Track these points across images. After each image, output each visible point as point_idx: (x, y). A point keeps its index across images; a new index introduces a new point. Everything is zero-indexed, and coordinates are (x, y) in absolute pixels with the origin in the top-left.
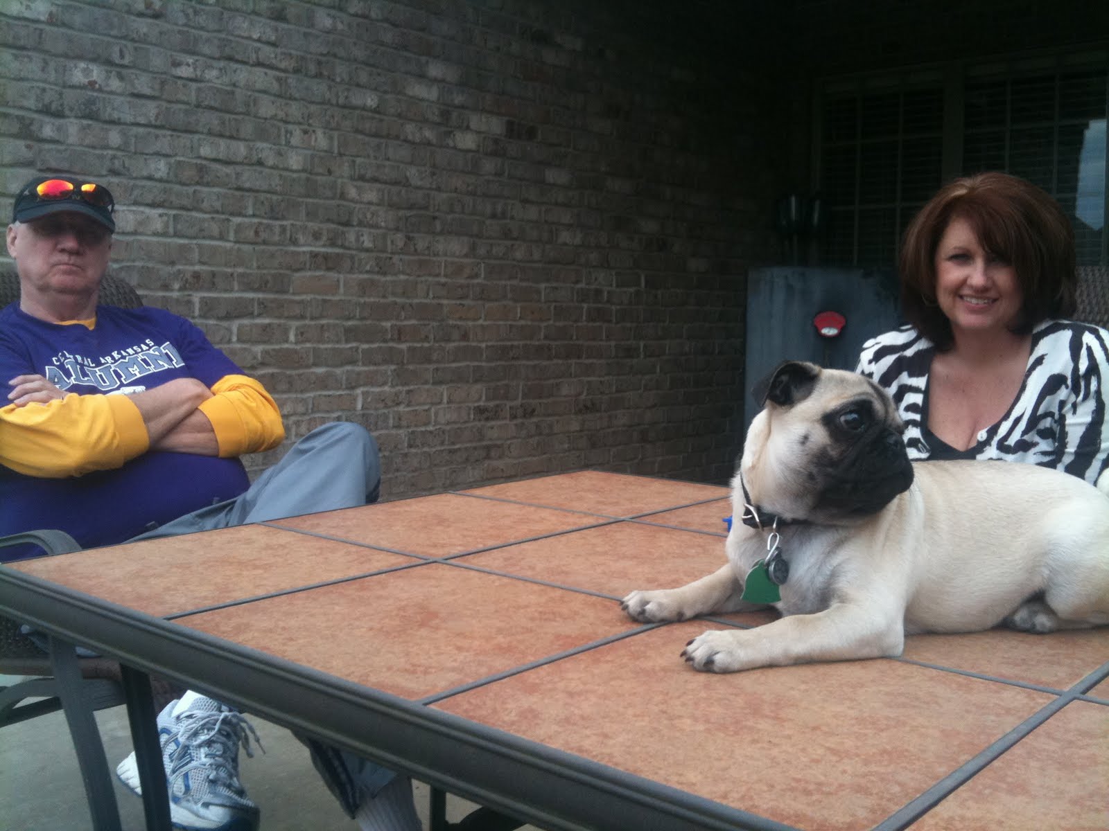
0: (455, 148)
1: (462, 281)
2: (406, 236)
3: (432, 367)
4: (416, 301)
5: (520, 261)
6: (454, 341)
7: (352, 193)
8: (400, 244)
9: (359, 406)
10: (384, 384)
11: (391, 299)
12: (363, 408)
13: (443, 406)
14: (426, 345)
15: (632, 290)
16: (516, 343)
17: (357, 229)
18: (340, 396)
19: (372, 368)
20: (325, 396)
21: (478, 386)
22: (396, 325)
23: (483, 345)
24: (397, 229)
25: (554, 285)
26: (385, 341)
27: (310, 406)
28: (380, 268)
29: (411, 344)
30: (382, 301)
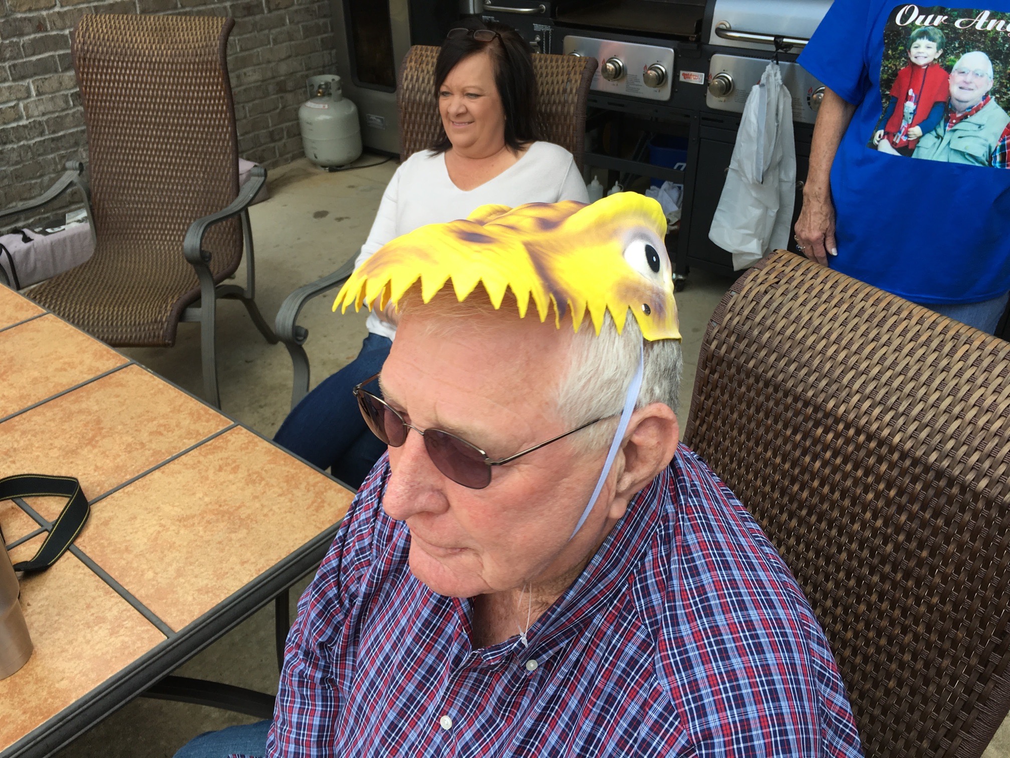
3: (7, 64)
6: (29, 34)
13: (32, 99)
21: (68, 74)
23: (67, 32)
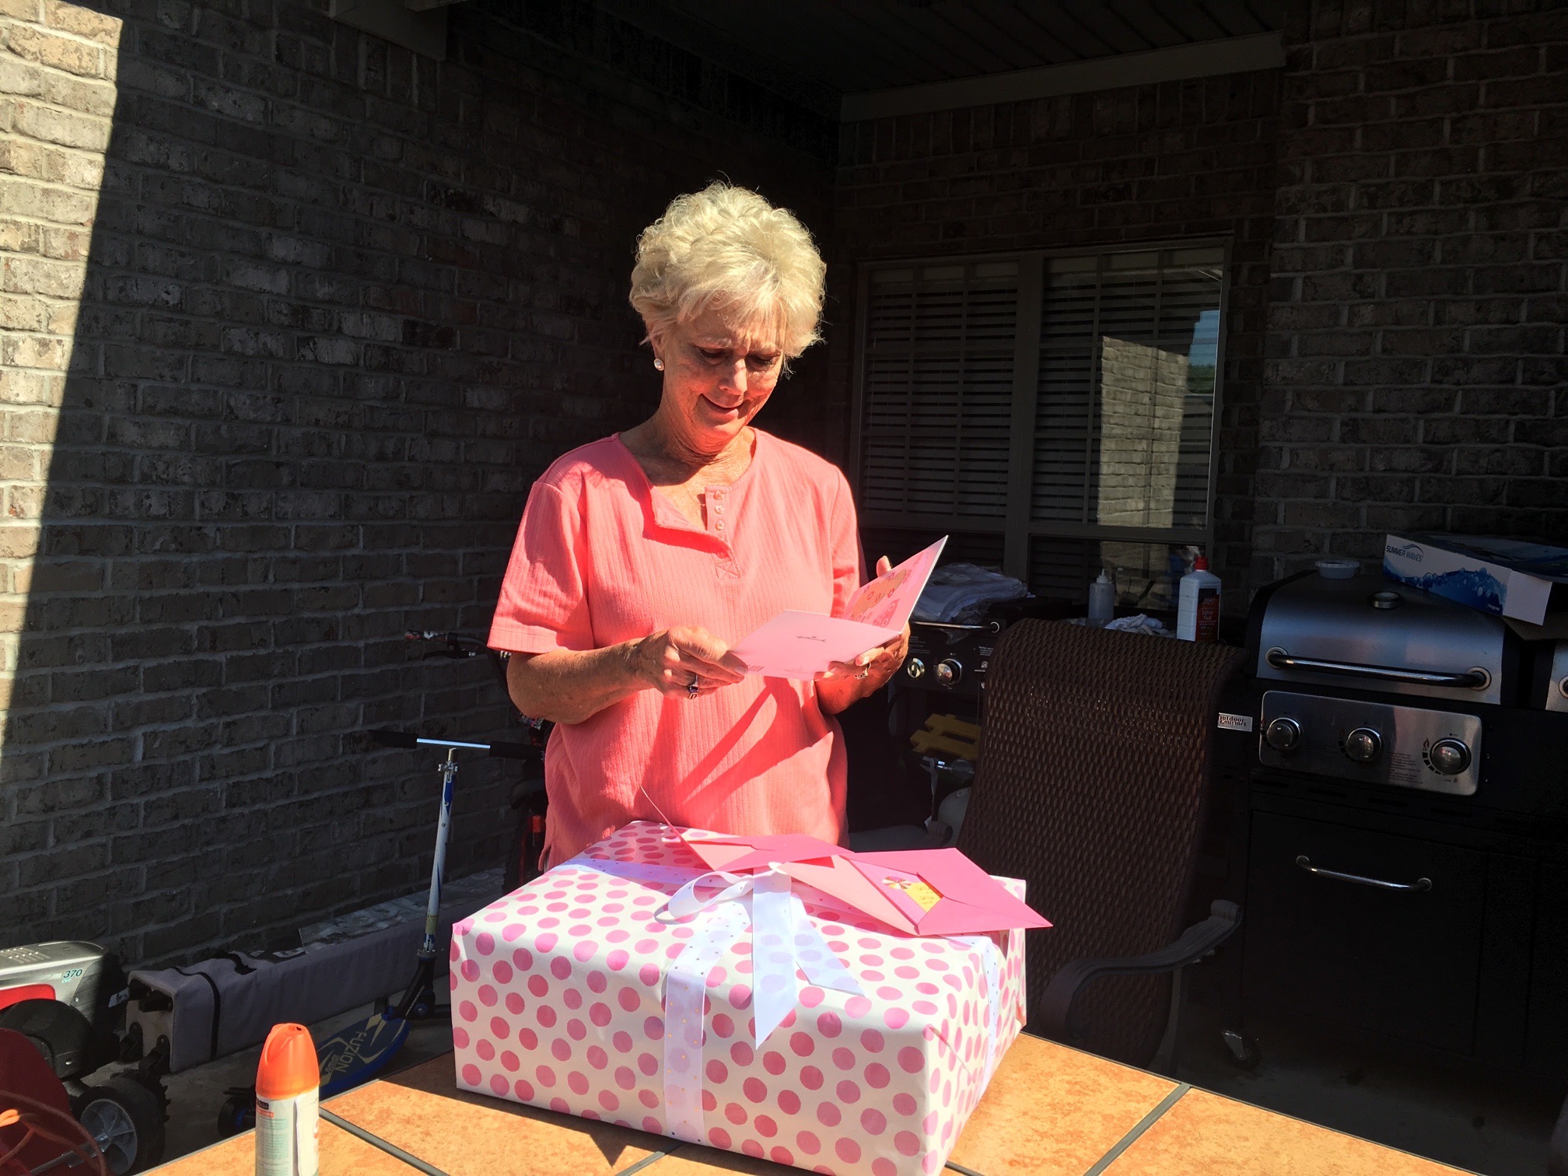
0: (315, 362)
1: (328, 554)
2: (227, 494)
4: (243, 588)
5: (424, 520)
6: (311, 642)
7: (130, 433)
8: (217, 506)
9: (139, 754)
10: (187, 716)
11: (200, 589)
12: (143, 758)
13: (290, 739)
14: (262, 652)
17: (140, 487)
18: (105, 743)
19: (163, 695)
20: (74, 747)
21: (351, 705)
22: (206, 628)
23: (361, 644)
24: (212, 485)
26: (188, 652)
27: (47, 765)
28: (181, 544)
29: (235, 653)
30: (183, 592)
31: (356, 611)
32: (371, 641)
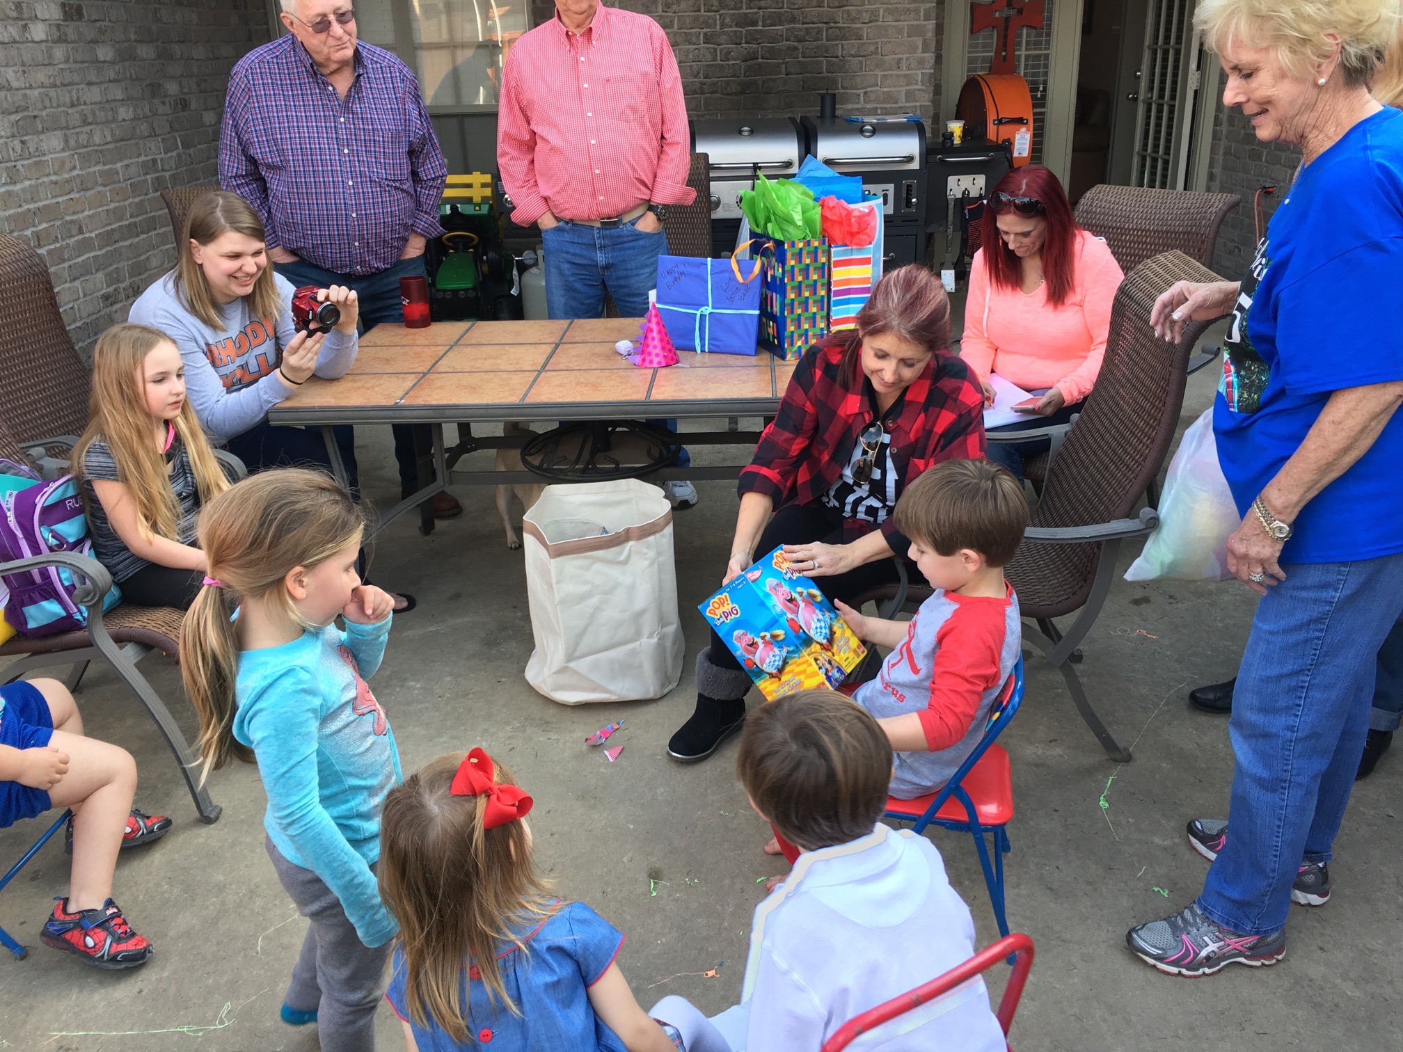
0: (33, 41)
1: (66, 176)
2: (20, 141)
3: (66, 265)
4: (40, 204)
5: (99, 145)
8: (18, 149)
11: (26, 207)
14: (58, 245)
15: (174, 153)
16: (113, 227)
23: (93, 235)
24: (13, 136)
25: (126, 162)
28: (11, 178)
30: (20, 210)
31: (86, 213)
32: (97, 232)
